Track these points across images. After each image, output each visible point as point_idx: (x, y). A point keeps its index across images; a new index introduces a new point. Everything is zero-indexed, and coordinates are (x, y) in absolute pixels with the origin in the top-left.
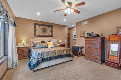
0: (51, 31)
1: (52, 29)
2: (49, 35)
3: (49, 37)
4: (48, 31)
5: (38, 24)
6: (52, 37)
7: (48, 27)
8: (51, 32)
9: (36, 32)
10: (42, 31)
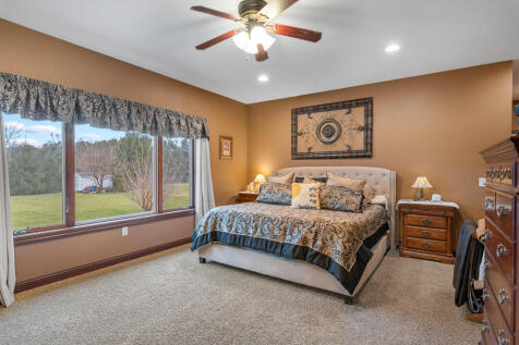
0: (361, 129)
1: (369, 114)
2: (350, 151)
3: (351, 157)
4: (344, 130)
5: (304, 111)
6: (370, 157)
7: (346, 111)
8: (362, 133)
9: (296, 143)
10: (318, 133)
